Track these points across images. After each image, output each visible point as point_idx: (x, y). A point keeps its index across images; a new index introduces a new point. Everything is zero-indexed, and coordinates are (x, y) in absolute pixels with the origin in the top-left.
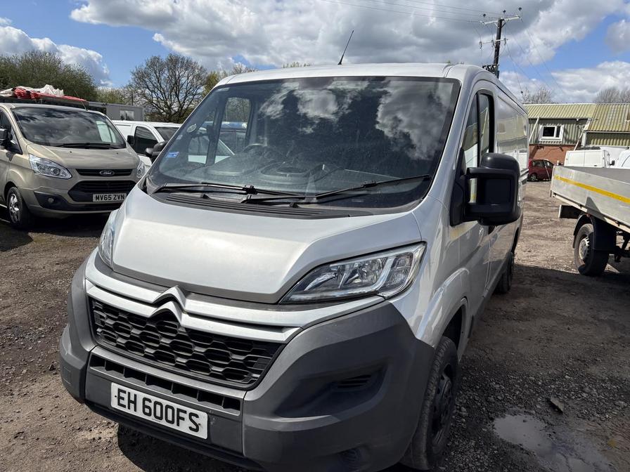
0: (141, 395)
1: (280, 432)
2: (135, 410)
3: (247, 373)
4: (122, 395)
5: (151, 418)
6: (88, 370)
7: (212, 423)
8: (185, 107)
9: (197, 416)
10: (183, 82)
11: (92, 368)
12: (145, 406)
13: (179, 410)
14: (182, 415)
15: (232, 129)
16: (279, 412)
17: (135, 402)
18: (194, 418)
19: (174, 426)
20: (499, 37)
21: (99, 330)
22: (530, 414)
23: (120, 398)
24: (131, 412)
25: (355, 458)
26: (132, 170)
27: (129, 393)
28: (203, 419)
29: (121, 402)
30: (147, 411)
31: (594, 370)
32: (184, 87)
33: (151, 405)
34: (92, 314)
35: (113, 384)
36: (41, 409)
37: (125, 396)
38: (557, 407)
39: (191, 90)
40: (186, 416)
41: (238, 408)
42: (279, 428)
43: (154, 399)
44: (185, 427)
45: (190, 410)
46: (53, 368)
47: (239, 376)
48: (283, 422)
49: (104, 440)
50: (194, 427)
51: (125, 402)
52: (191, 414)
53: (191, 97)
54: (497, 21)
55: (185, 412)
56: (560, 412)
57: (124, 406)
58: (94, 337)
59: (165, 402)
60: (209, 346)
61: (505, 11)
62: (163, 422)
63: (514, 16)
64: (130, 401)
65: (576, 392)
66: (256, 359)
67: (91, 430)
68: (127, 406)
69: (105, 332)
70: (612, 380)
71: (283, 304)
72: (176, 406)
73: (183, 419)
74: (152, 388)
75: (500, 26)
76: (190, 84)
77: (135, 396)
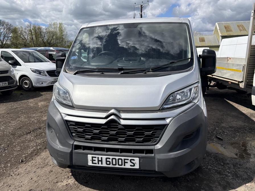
0: (104, 157)
1: (173, 158)
2: (102, 164)
3: (152, 139)
4: (94, 159)
5: (111, 166)
6: (73, 152)
7: (141, 161)
8: (4, 43)
9: (134, 160)
10: (2, 31)
11: (75, 151)
12: (107, 161)
13: (125, 159)
14: (126, 161)
15: (46, 50)
16: (171, 151)
17: (101, 161)
18: (132, 161)
19: (123, 167)
20: (141, 12)
21: (73, 134)
22: (214, 142)
23: (93, 160)
24: (100, 165)
25: (193, 163)
26: (8, 71)
27: (98, 158)
28: (137, 160)
29: (94, 162)
30: (108, 163)
31: (223, 125)
32: (3, 33)
33: (111, 160)
34: (69, 128)
35: (88, 155)
36: (32, 178)
37: (96, 159)
38: (221, 139)
39: (6, 35)
40: (129, 161)
41: (152, 153)
42: (172, 157)
43: (111, 157)
44: (128, 166)
45: (130, 158)
46: (22, 161)
47: (149, 141)
48: (173, 154)
49: (71, 184)
50: (133, 165)
51: (96, 162)
52: (131, 160)
53: (7, 38)
54: (140, 6)
55: (128, 159)
56: (222, 140)
57: (96, 163)
58: (72, 137)
59: (117, 158)
60: (135, 131)
61: (142, 2)
62: (117, 166)
63: (146, 4)
64: (98, 161)
65: (223, 133)
66: (156, 132)
67: (62, 182)
68: (97, 163)
69: (77, 135)
70: (230, 127)
71: (161, 110)
72: (123, 158)
73: (127, 163)
74: (109, 153)
75: (142, 8)
76: (5, 32)
77: (102, 158)
